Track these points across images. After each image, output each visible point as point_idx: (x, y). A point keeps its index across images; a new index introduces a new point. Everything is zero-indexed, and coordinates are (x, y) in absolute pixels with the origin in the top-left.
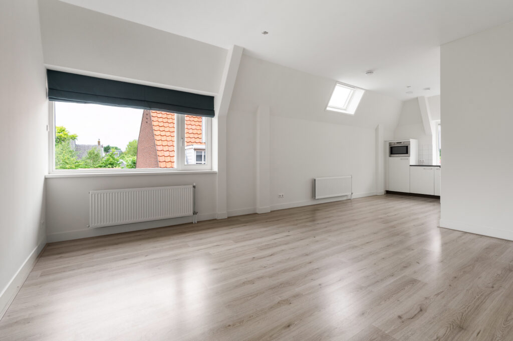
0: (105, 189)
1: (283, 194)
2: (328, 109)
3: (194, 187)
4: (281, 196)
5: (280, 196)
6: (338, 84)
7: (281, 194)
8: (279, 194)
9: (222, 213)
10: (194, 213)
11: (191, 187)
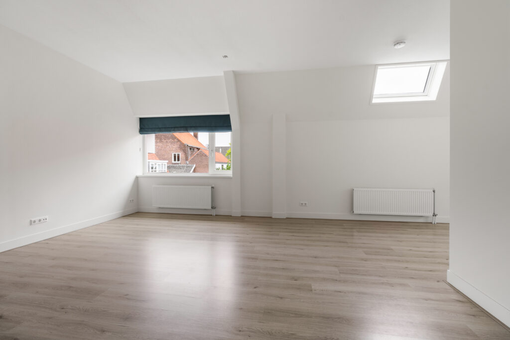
0: (164, 185)
1: (307, 203)
2: (374, 101)
3: (212, 188)
4: (304, 205)
5: (302, 204)
6: (379, 67)
7: (304, 202)
8: (302, 202)
9: (237, 212)
10: (213, 208)
11: (210, 187)
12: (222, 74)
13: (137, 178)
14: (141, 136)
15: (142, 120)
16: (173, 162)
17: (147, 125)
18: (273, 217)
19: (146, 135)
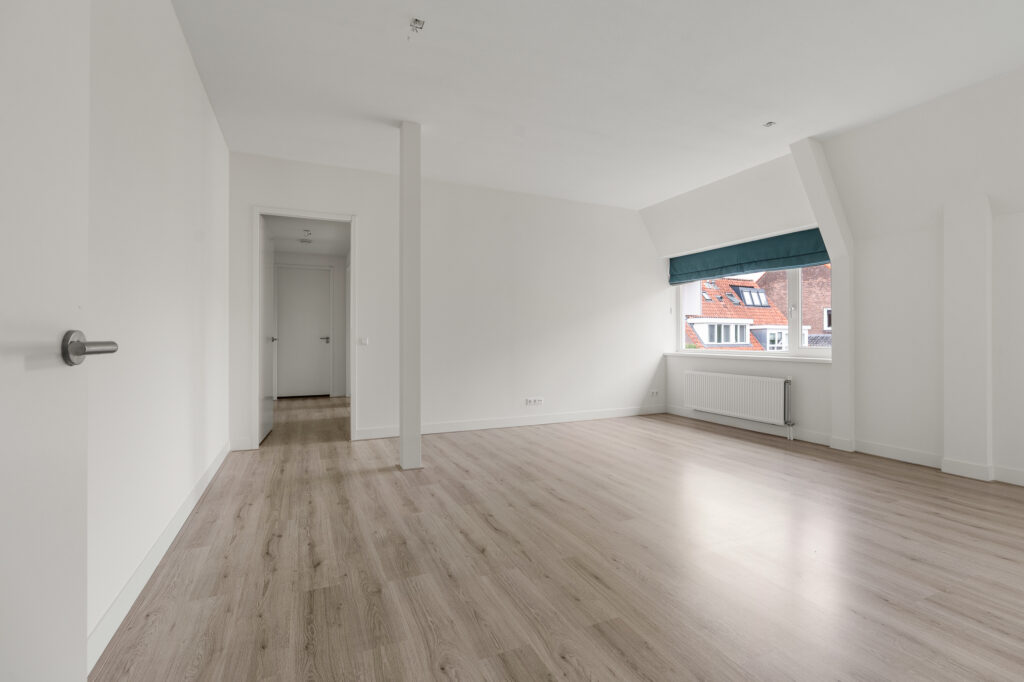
0: (703, 371)
9: (843, 440)
10: (787, 423)
11: (782, 381)
12: (788, 151)
13: (665, 357)
14: (674, 288)
15: (674, 263)
16: (826, 328)
17: (682, 269)
18: (943, 470)
19: (681, 286)
